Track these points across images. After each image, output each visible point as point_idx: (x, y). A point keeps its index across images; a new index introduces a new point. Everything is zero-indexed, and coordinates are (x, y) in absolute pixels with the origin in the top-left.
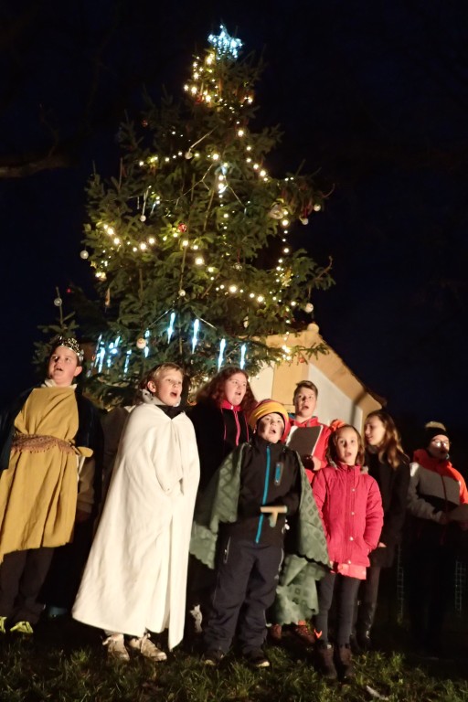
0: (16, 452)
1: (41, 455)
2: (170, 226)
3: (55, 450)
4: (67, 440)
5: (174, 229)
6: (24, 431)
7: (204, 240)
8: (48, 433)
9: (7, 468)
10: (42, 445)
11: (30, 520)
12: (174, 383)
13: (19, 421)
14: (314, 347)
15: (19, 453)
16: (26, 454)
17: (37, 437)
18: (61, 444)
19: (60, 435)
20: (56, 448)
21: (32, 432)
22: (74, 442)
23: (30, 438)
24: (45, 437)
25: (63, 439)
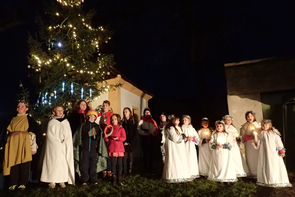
1: (17, 137)
2: (55, 55)
3: (21, 135)
4: (25, 131)
6: (11, 131)
7: (68, 58)
8: (18, 130)
9: (7, 143)
12: (60, 111)
13: (9, 128)
14: (117, 85)
15: (10, 138)
16: (12, 138)
17: (15, 132)
18: (23, 133)
19: (22, 130)
20: (22, 133)
21: (13, 130)
22: (27, 131)
23: (13, 133)
24: (17, 131)
25: (23, 131)
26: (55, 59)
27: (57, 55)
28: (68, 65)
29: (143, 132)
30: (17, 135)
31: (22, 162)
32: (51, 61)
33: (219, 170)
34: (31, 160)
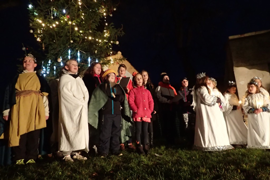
0: (18, 98)
1: (28, 97)
2: (63, 16)
3: (33, 95)
4: (37, 91)
5: (65, 18)
6: (20, 90)
7: (77, 21)
8: (30, 89)
9: (15, 103)
10: (27, 94)
11: (29, 121)
12: (75, 65)
13: (17, 86)
14: (121, 59)
15: (19, 98)
16: (22, 97)
17: (25, 91)
18: (35, 92)
19: (34, 89)
20: (34, 94)
21: (23, 89)
22: (40, 91)
23: (22, 92)
24: (29, 91)
25: (36, 91)
26: (62, 22)
27: (65, 17)
28: (76, 29)
29: (165, 100)
30: (28, 95)
31: (36, 129)
32: (57, 23)
33: (262, 136)
34: (46, 126)
